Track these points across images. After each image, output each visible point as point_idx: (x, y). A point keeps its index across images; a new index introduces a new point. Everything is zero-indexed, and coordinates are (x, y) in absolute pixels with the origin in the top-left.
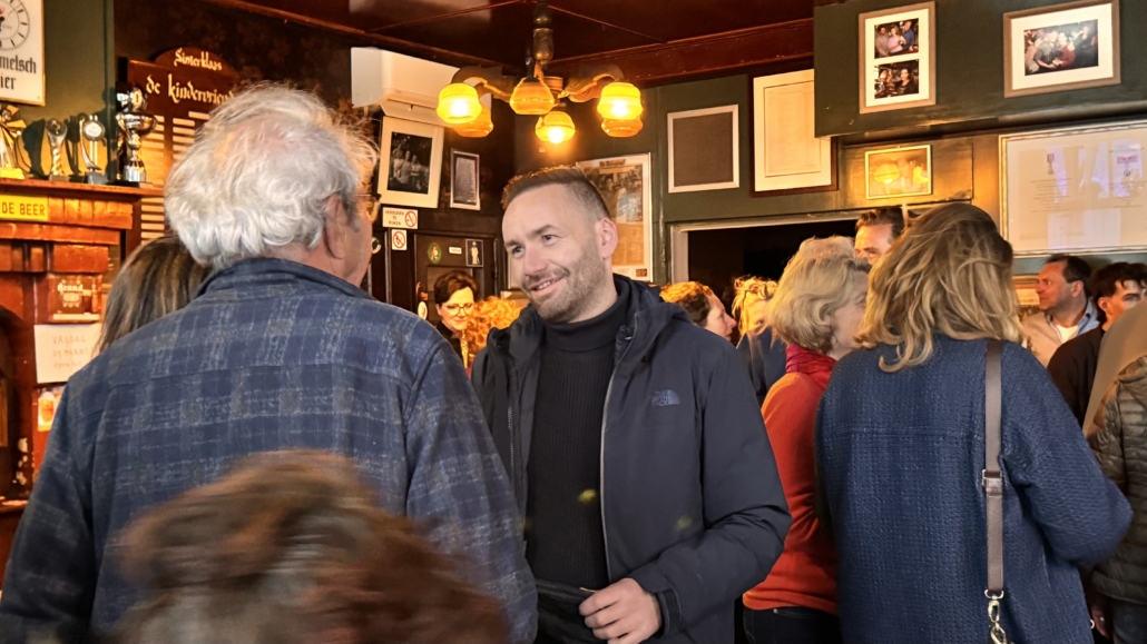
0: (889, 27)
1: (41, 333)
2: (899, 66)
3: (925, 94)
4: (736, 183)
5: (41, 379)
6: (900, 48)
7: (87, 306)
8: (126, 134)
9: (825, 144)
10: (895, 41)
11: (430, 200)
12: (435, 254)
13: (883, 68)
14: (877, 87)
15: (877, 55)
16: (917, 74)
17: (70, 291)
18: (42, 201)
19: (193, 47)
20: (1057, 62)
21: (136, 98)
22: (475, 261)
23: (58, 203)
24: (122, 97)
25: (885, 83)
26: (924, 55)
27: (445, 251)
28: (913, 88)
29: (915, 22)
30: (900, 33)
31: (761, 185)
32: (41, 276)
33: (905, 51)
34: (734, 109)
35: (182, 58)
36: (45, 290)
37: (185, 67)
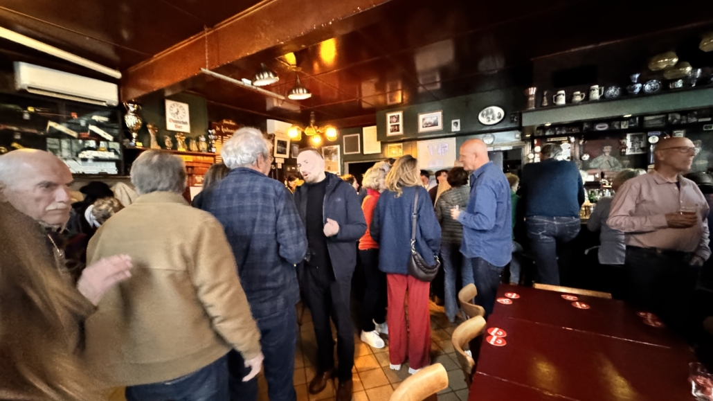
0: (393, 116)
1: (192, 188)
2: (395, 126)
3: (401, 132)
4: (359, 152)
8: (211, 140)
9: (379, 143)
10: (394, 120)
11: (287, 156)
13: (392, 126)
14: (390, 130)
15: (390, 123)
16: (399, 127)
17: (198, 179)
18: (191, 156)
19: (228, 119)
20: (429, 125)
21: (214, 131)
23: (195, 157)
24: (210, 131)
25: (392, 129)
26: (401, 123)
27: (290, 168)
28: (398, 130)
29: (398, 116)
30: (395, 118)
31: (365, 152)
32: (191, 175)
33: (397, 122)
34: (359, 135)
35: (225, 122)
36: (193, 178)
37: (225, 124)
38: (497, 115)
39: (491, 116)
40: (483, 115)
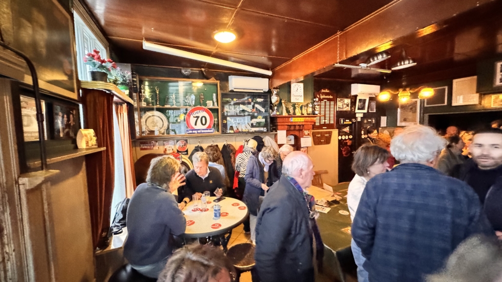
1: (302, 139)
4: (446, 104)
5: (302, 146)
7: (308, 135)
8: (315, 105)
11: (365, 111)
12: (365, 121)
14: (500, 80)
17: (306, 132)
18: (303, 118)
19: (325, 89)
21: (317, 99)
22: (374, 122)
23: (305, 118)
24: (315, 99)
27: (367, 120)
31: (454, 104)
32: (302, 130)
34: (446, 88)
35: (323, 91)
36: (302, 132)
37: (323, 92)
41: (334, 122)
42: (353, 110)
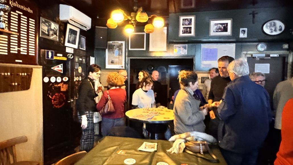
3: (193, 34)
4: (145, 49)
6: (188, 24)
10: (187, 22)
11: (76, 46)
13: (184, 28)
14: (183, 31)
15: (183, 25)
16: (191, 30)
20: (220, 30)
22: (84, 62)
25: (184, 31)
26: (193, 26)
28: (190, 32)
29: (191, 19)
30: (188, 21)
31: (151, 50)
33: (189, 25)
34: (145, 33)
38: (278, 28)
39: (273, 29)
40: (267, 26)
41: (35, 53)
42: (62, 42)
